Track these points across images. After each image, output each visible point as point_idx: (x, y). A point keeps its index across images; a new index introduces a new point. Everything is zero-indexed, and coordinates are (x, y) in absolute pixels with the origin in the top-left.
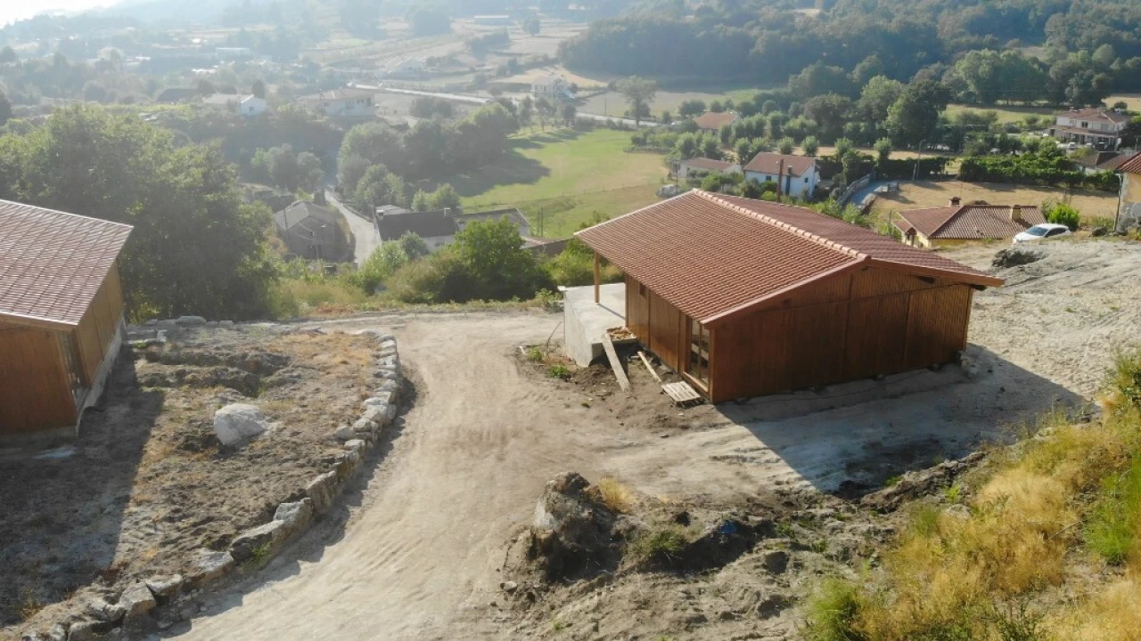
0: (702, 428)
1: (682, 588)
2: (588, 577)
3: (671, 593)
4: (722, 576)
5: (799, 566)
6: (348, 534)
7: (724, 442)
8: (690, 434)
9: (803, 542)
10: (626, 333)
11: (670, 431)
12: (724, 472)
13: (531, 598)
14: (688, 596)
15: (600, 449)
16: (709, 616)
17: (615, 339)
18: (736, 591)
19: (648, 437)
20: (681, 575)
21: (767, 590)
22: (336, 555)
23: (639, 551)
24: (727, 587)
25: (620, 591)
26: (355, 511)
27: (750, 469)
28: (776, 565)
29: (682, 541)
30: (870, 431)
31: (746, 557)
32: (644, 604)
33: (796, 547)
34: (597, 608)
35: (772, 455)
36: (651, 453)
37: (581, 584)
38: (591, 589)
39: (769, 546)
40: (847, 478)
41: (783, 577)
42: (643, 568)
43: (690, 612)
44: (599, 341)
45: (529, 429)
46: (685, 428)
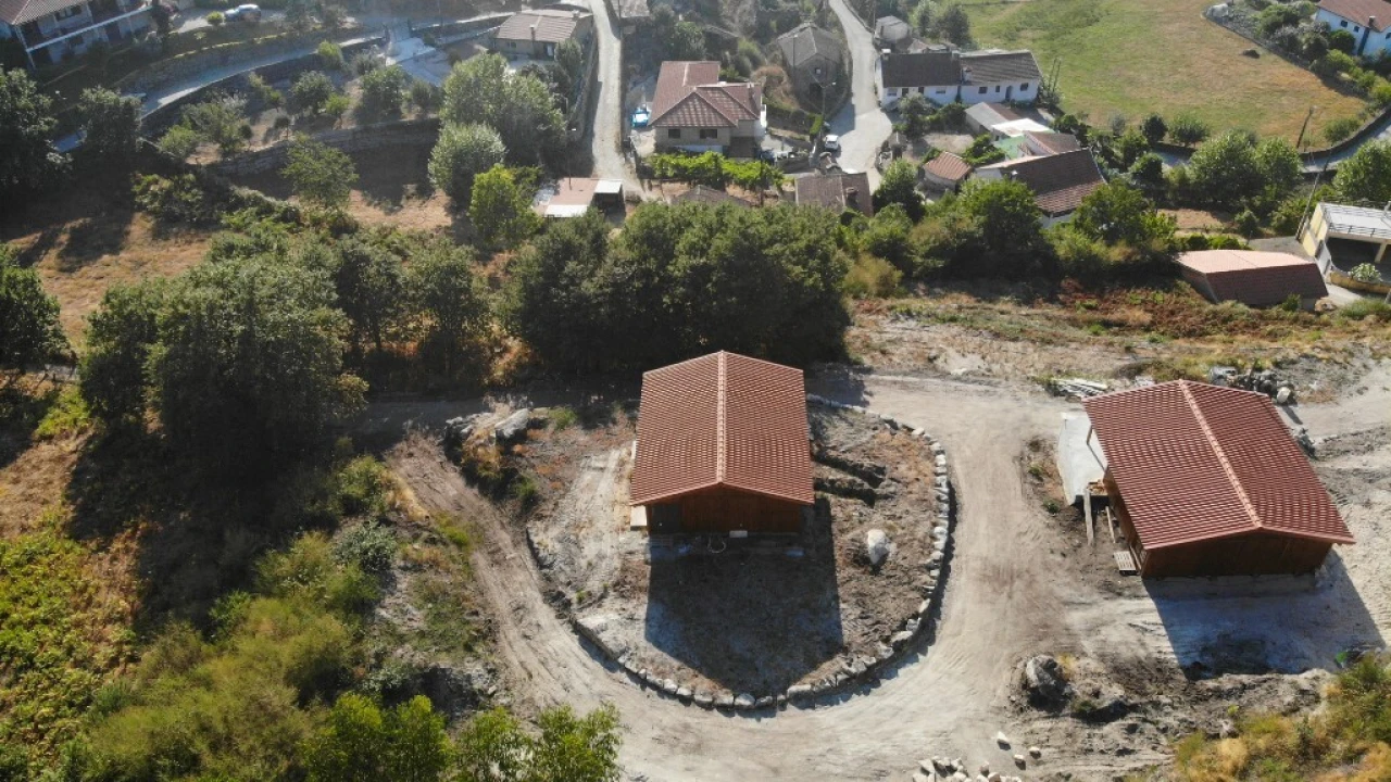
0: (1129, 597)
1: (1087, 731)
2: (1049, 711)
3: (1083, 732)
4: (1107, 729)
5: (1142, 733)
6: (937, 640)
7: (1140, 612)
8: (1122, 601)
9: (1149, 718)
10: (1101, 488)
11: (1111, 595)
12: (1132, 636)
13: (1022, 710)
14: (1089, 736)
15: (1066, 603)
16: (1095, 749)
17: (1093, 494)
18: (1109, 740)
19: (1096, 597)
20: (1089, 723)
21: (1123, 743)
22: (934, 653)
23: (1073, 707)
24: (1106, 736)
25: (1060, 725)
26: (938, 623)
27: (1148, 639)
28: (1132, 729)
29: (1093, 708)
30: (1228, 623)
31: (1120, 722)
32: (1069, 735)
33: (1145, 720)
34: (1050, 730)
35: (1163, 631)
36: (1093, 613)
37: (1043, 713)
38: (1048, 717)
39: (1132, 719)
40: (1198, 659)
41: (1133, 736)
42: (1073, 716)
43: (1087, 746)
44: (1082, 493)
45: (1027, 571)
46: (1120, 595)
